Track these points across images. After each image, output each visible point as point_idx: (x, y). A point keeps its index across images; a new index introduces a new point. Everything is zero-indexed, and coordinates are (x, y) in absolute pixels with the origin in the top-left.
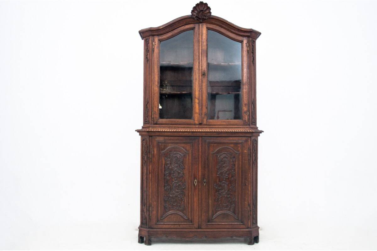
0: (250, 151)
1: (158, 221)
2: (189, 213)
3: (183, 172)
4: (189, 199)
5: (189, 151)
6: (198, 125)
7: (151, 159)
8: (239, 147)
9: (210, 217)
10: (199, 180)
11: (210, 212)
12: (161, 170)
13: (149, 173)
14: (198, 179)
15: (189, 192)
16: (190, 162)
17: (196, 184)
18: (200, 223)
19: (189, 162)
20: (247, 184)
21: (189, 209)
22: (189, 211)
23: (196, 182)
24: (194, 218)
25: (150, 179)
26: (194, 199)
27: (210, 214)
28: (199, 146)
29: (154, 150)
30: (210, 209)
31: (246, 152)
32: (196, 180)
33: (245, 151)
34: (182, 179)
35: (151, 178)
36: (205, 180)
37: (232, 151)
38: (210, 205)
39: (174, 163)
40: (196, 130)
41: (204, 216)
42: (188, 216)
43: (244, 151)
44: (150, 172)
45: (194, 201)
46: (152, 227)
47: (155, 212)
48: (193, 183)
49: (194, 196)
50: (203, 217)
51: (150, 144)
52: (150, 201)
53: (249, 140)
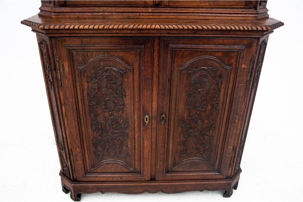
0: (253, 65)
1: (86, 172)
2: (136, 162)
3: (123, 101)
4: (135, 144)
5: (133, 65)
6: (151, 7)
7: (61, 81)
8: (232, 57)
9: (170, 166)
10: (153, 114)
11: (170, 160)
12: (83, 100)
13: (61, 105)
14: (150, 113)
15: (134, 134)
16: (135, 86)
17: (147, 122)
18: (153, 174)
19: (133, 85)
20: (236, 121)
21: (136, 156)
22: (136, 159)
23: (147, 119)
24: (144, 169)
25: (64, 114)
26: (143, 143)
27: (170, 163)
28: (153, 56)
29: (63, 65)
30: (170, 156)
31: (244, 68)
32: (147, 116)
33: (243, 66)
34: (122, 113)
35: (66, 113)
36: (164, 116)
37: (217, 65)
38: (170, 151)
39: (107, 87)
40: (147, 25)
41: (160, 165)
42: (135, 165)
43: (241, 66)
44: (63, 102)
45: (143, 146)
46: (79, 180)
47: (80, 162)
48: (141, 121)
49: (143, 139)
50: (158, 167)
51: (53, 53)
52: (70, 147)
53: (255, 44)
